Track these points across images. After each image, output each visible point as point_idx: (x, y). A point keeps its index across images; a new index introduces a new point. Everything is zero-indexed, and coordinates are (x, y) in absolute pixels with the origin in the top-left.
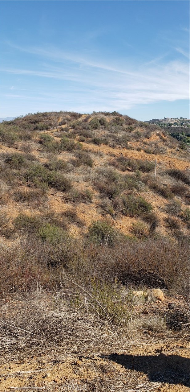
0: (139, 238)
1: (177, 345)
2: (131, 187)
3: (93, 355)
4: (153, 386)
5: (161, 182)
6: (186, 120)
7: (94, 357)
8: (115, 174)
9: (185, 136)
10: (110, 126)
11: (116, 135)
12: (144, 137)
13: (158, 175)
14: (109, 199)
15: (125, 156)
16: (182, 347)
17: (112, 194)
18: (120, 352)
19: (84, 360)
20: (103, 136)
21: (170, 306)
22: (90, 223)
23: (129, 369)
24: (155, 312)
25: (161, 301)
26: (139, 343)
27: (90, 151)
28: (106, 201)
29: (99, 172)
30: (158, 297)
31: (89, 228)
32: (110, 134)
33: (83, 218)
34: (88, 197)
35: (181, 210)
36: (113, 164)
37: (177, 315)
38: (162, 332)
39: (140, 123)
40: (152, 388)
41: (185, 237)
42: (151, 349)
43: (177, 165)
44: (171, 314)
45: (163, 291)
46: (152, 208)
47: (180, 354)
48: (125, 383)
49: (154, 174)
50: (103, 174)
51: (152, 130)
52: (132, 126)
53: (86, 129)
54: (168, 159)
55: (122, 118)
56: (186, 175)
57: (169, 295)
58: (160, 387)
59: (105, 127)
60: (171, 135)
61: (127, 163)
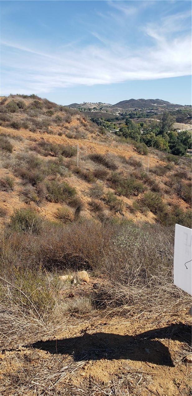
0: (65, 223)
1: (101, 323)
2: (54, 172)
3: (18, 346)
4: (78, 365)
5: (84, 167)
6: (105, 105)
7: (18, 348)
8: (37, 159)
9: (104, 121)
10: (28, 109)
11: (35, 118)
12: (64, 122)
13: (81, 160)
14: (32, 185)
15: (47, 141)
16: (105, 324)
17: (35, 180)
18: (45, 339)
19: (7, 353)
20: (22, 120)
21: (95, 286)
22: (12, 212)
23: (54, 354)
24: (80, 294)
25: (86, 282)
26: (65, 327)
27: (9, 135)
28: (29, 188)
29: (19, 158)
30: (84, 279)
31: (12, 217)
32: (29, 117)
33: (5, 207)
34: (9, 184)
35: (104, 193)
36: (34, 149)
37: (102, 294)
38: (88, 313)
39: (60, 107)
40: (76, 368)
41: (108, 219)
42: (76, 331)
43: (98, 149)
44: (96, 293)
45: (88, 272)
46: (76, 193)
47: (103, 331)
48: (50, 368)
49: (76, 159)
50: (24, 160)
51: (72, 115)
52: (51, 110)
53: (3, 112)
54: (89, 144)
55: (41, 102)
56: (107, 160)
57: (94, 276)
58: (84, 366)
59: (24, 111)
60: (91, 120)
61: (49, 148)
